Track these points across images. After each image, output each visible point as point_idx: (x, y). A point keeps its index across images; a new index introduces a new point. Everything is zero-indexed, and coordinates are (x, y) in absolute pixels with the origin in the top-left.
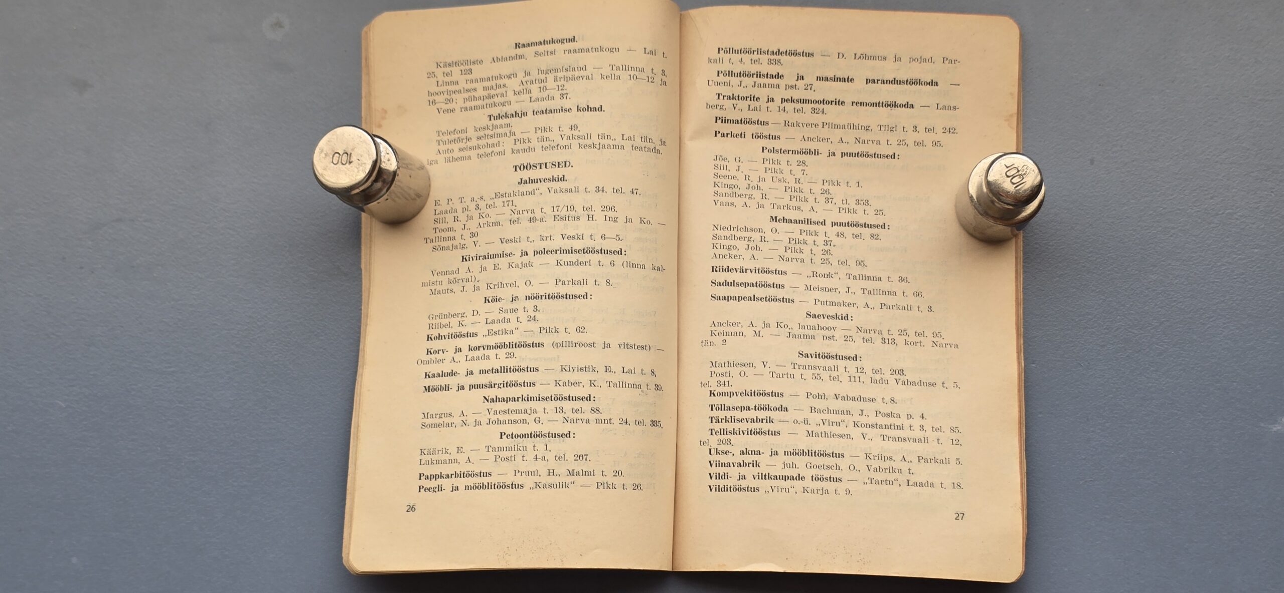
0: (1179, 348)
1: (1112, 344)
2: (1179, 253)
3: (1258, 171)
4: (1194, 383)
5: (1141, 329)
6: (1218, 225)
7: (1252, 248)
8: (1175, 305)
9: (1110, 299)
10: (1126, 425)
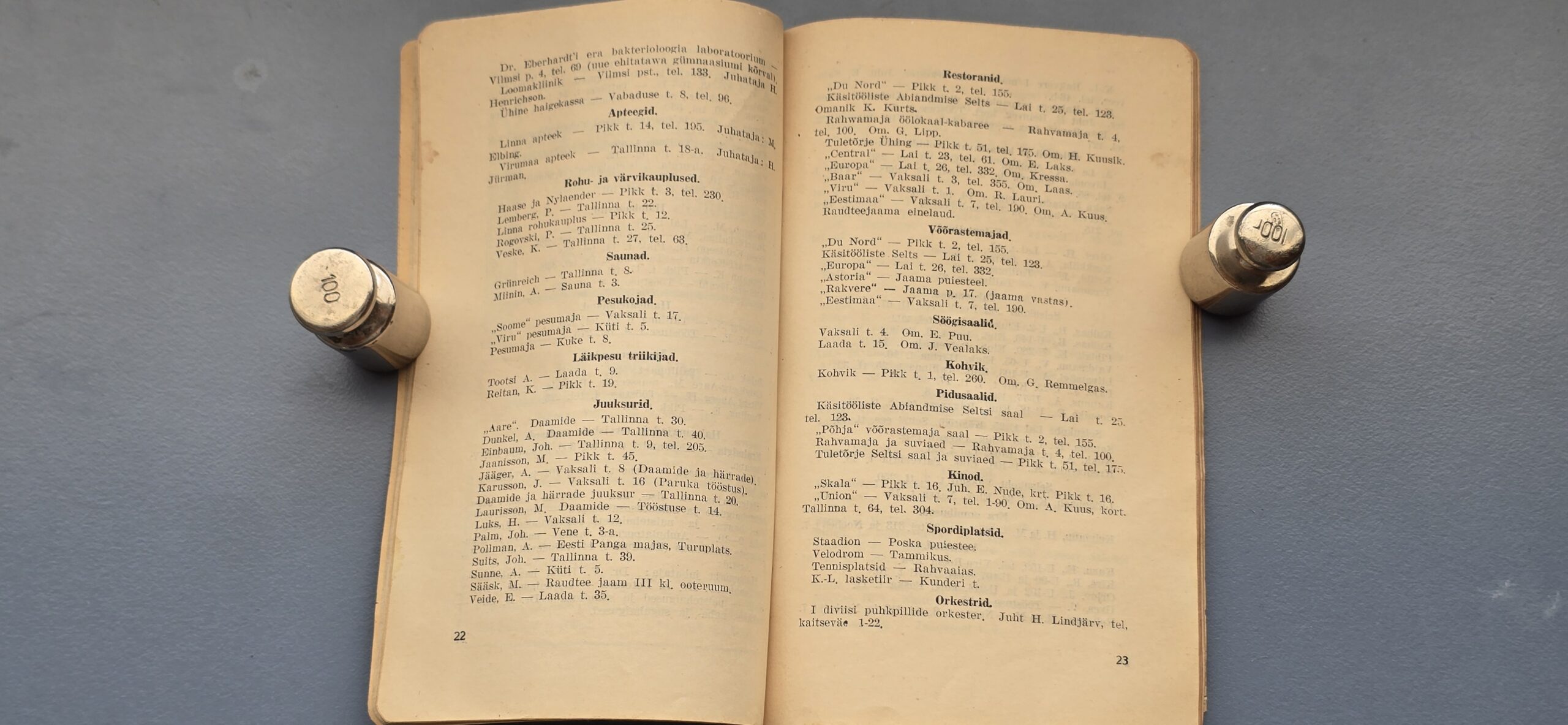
0: (1376, 492)
1: (1291, 486)
2: (1375, 373)
3: (1474, 272)
4: (1394, 536)
5: (1327, 467)
6: (1424, 339)
7: (1467, 369)
8: (1370, 438)
9: (1289, 430)
10: (1309, 588)
